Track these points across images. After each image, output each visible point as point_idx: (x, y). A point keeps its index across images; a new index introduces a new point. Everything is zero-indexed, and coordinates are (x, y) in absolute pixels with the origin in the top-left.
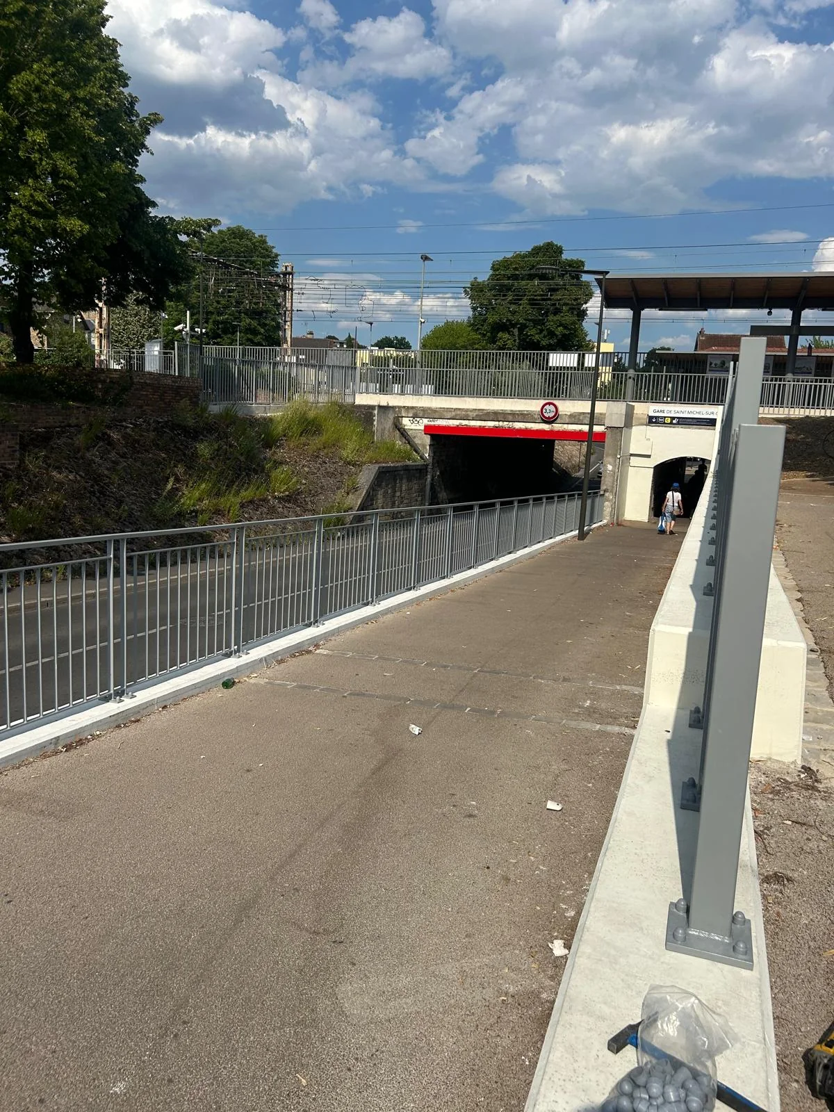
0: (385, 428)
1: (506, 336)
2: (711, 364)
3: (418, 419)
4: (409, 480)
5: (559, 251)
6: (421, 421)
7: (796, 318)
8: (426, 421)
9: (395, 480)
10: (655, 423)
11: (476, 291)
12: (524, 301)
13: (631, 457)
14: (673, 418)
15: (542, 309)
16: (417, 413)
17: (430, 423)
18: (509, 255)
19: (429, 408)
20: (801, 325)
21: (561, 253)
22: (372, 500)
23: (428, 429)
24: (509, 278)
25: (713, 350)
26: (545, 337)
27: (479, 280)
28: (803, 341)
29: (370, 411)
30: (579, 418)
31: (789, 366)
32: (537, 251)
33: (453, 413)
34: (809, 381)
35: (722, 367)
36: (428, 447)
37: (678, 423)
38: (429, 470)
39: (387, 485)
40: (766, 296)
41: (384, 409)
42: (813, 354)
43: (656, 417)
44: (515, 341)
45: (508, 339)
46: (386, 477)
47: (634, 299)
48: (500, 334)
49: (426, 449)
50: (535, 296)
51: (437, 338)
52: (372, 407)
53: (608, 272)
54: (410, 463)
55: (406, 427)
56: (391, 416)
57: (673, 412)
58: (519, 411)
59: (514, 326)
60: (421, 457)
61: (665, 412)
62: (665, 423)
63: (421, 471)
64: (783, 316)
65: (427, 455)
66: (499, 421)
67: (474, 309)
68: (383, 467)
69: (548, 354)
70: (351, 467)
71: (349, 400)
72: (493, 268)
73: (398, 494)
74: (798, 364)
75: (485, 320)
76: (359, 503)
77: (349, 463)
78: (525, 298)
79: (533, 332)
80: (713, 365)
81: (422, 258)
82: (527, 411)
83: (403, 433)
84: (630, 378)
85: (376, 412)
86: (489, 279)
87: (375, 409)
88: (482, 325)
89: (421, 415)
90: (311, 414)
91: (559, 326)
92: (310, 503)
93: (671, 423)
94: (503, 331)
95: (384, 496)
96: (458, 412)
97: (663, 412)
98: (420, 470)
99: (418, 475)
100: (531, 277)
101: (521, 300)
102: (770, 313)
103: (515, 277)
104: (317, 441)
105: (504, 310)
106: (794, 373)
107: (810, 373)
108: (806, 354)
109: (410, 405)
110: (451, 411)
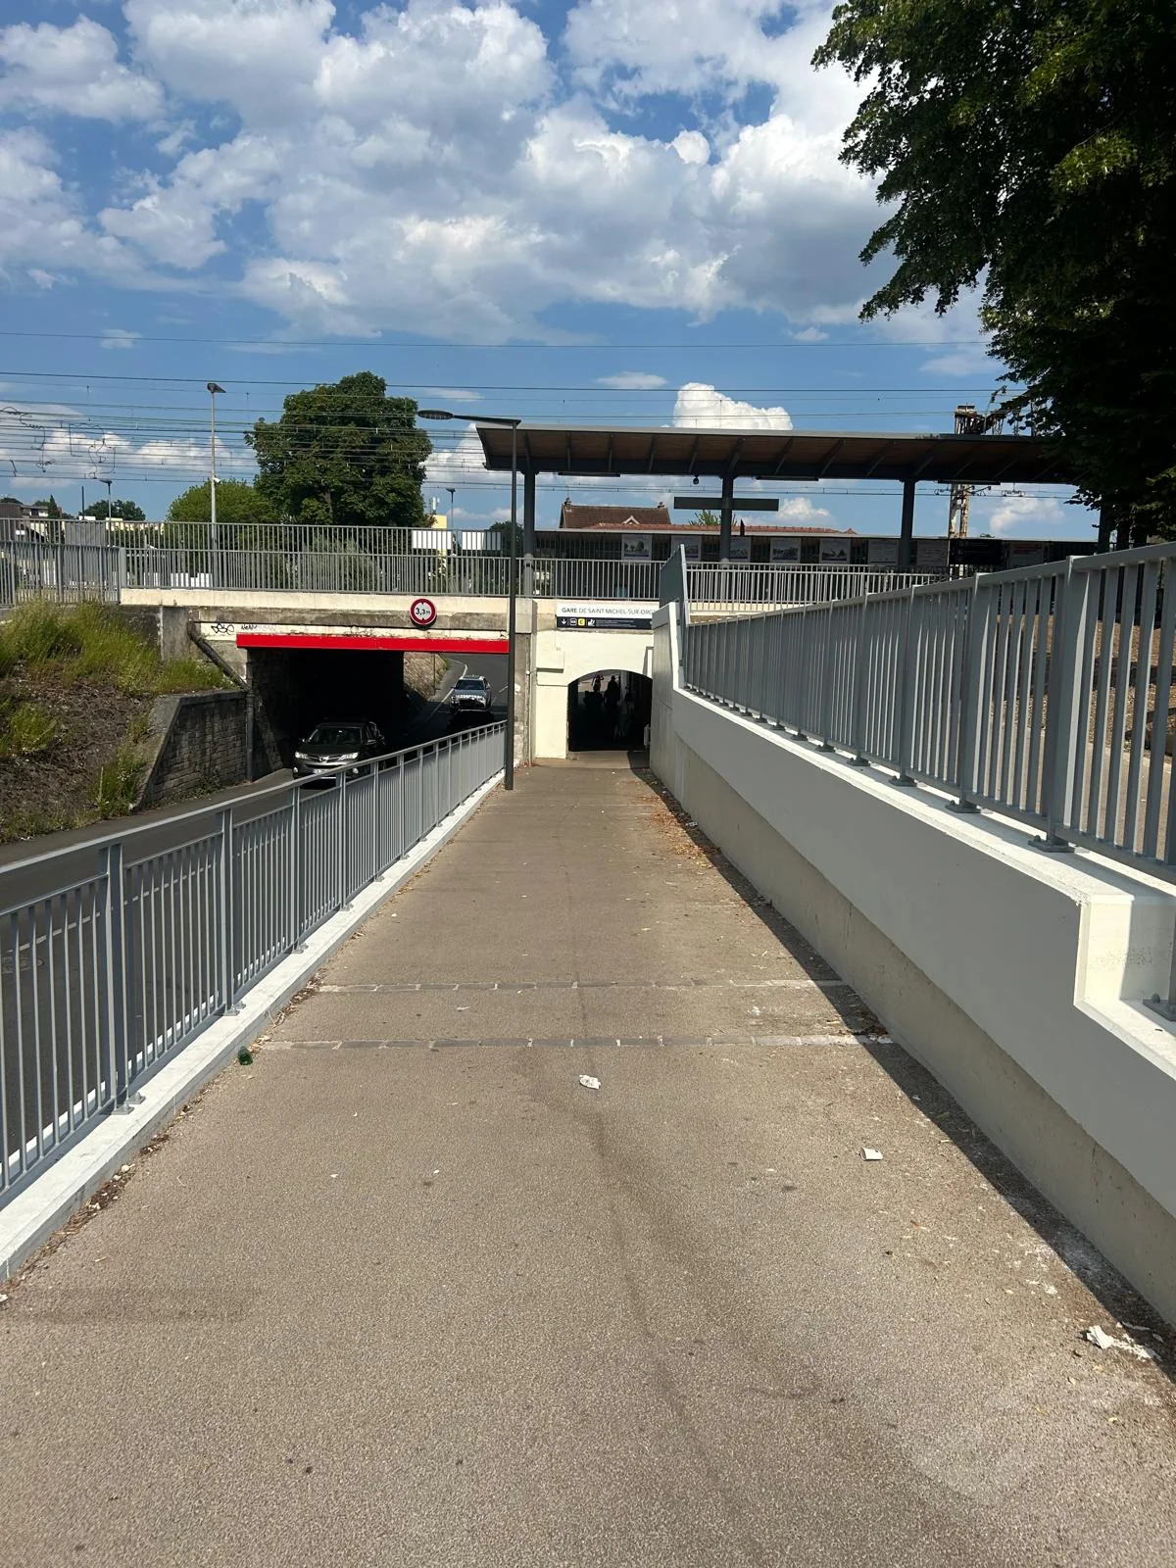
0: (175, 640)
1: (315, 503)
2: (626, 546)
3: (226, 625)
4: (223, 717)
5: (381, 386)
6: (230, 628)
7: (728, 489)
8: (238, 629)
9: (204, 718)
10: (566, 626)
11: (262, 437)
12: (338, 454)
13: (539, 673)
14: (588, 619)
15: (362, 467)
16: (224, 617)
17: (245, 631)
18: (310, 389)
19: (243, 609)
20: (734, 497)
21: (384, 389)
22: (174, 749)
23: (242, 640)
24: (311, 421)
25: (601, 528)
26: (371, 506)
27: (268, 422)
28: (740, 517)
29: (151, 614)
30: (465, 622)
31: (723, 549)
32: (348, 384)
33: (281, 616)
34: (744, 570)
35: (640, 550)
36: (245, 666)
37: (595, 627)
38: (250, 700)
39: (193, 727)
40: (694, 459)
41: (173, 610)
42: (746, 534)
43: (567, 619)
44: (328, 510)
45: (319, 508)
46: (191, 713)
47: (528, 459)
48: (305, 502)
49: (242, 669)
50: (354, 448)
51: (196, 504)
52: (154, 609)
53: (520, 421)
54: (220, 690)
55: (208, 638)
56: (183, 621)
57: (587, 611)
58: (379, 612)
59: (324, 489)
60: (234, 681)
61: (578, 611)
62: (578, 626)
63: (237, 702)
64: (710, 486)
65: (244, 678)
66: (351, 626)
67: (263, 464)
68: (187, 699)
69: (409, 530)
70: (136, 701)
71: (110, 598)
72: (287, 405)
73: (209, 738)
74: (734, 546)
75: (281, 481)
76: (156, 755)
77: (132, 695)
78: (339, 450)
79: (354, 499)
80: (629, 548)
81: (209, 388)
82: (391, 612)
83: (203, 646)
84: (528, 565)
85: (160, 616)
86: (281, 422)
87: (158, 612)
88: (278, 488)
89: (230, 619)
90: (62, 622)
91: (392, 491)
92: (77, 761)
93: (586, 626)
94: (309, 497)
95: (190, 743)
96: (289, 614)
97: (574, 610)
98: (237, 700)
99: (234, 708)
100: (344, 421)
101: (332, 452)
102: (696, 481)
103: (321, 420)
104: (73, 666)
105: (308, 467)
106: (730, 558)
107: (746, 558)
108: (739, 534)
109: (211, 604)
110: (276, 613)
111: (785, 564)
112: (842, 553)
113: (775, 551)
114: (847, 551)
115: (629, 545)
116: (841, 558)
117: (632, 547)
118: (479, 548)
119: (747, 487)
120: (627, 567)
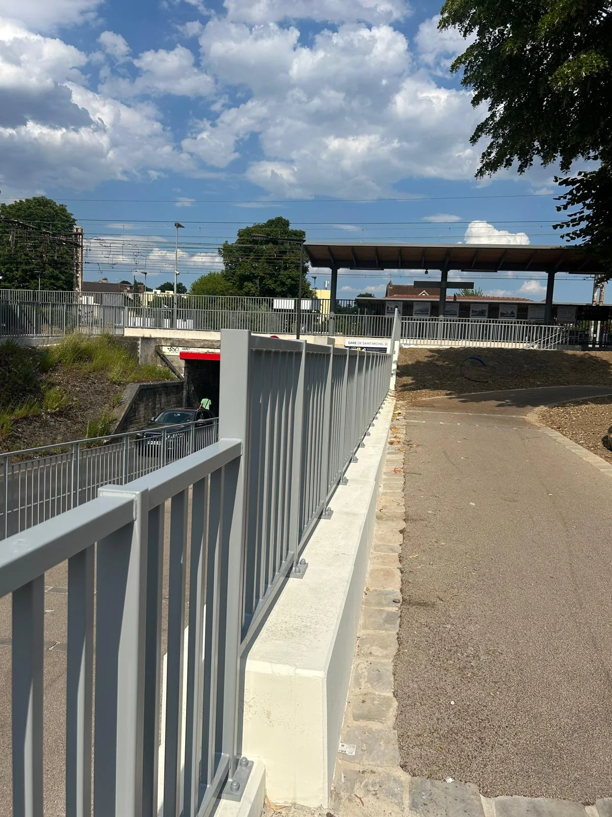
0: (148, 355)
1: (251, 284)
2: (388, 308)
3: (175, 348)
4: (167, 394)
5: (287, 223)
6: (177, 349)
7: (444, 276)
8: (181, 349)
9: (155, 395)
11: (227, 251)
12: (262, 260)
14: (363, 347)
15: (275, 266)
16: (174, 343)
17: (184, 351)
18: (251, 226)
19: (183, 339)
20: (448, 281)
21: (288, 225)
22: (135, 412)
23: (183, 356)
24: (251, 242)
26: (278, 286)
27: (230, 243)
29: (135, 341)
31: (441, 309)
32: (271, 223)
33: (202, 343)
34: (456, 322)
36: (183, 369)
38: (185, 387)
39: (148, 400)
40: (424, 261)
41: (146, 340)
43: (350, 347)
44: (257, 288)
45: (252, 287)
46: (146, 393)
47: (332, 261)
48: (246, 283)
50: (271, 256)
52: (136, 339)
54: (167, 381)
55: (165, 354)
56: (153, 345)
57: (362, 343)
59: (256, 277)
60: (178, 376)
61: (357, 343)
63: (178, 387)
64: (435, 275)
65: (183, 375)
67: (227, 265)
68: (144, 386)
69: (273, 300)
70: (117, 386)
71: (118, 332)
72: (239, 235)
73: (158, 406)
74: (448, 308)
75: (234, 273)
76: (123, 415)
77: (115, 383)
78: (263, 257)
79: (270, 282)
80: (390, 309)
81: (175, 225)
83: (163, 358)
84: (332, 318)
85: (140, 342)
86: (236, 243)
87: (139, 340)
88: (233, 277)
89: (177, 345)
90: (84, 345)
91: (288, 278)
92: (80, 417)
94: (248, 281)
95: (145, 409)
96: (206, 343)
97: (355, 343)
98: (177, 386)
99: (175, 390)
100: (267, 242)
101: (260, 259)
102: (426, 272)
103: (255, 242)
104: (87, 367)
105: (249, 266)
106: (444, 315)
107: (456, 315)
108: (453, 300)
109: (168, 337)
110: (200, 342)
111: (479, 319)
112: (512, 313)
113: (473, 311)
114: (515, 312)
115: (390, 307)
116: (512, 315)
118: (308, 309)
119: (454, 275)
120: (388, 319)
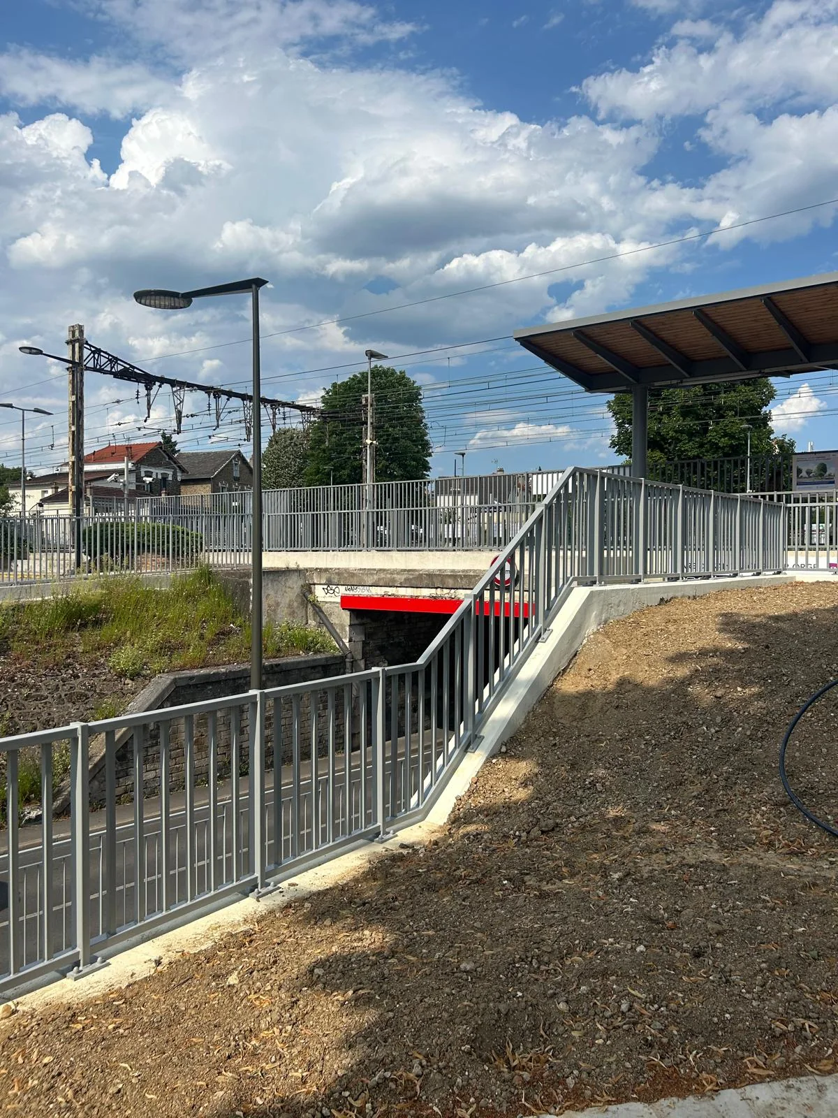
2: (799, 471)
3: (334, 587)
6: (337, 590)
8: (342, 590)
16: (333, 578)
17: (348, 592)
19: (346, 570)
23: (346, 602)
33: (375, 577)
35: (821, 475)
36: (348, 629)
38: (348, 664)
49: (345, 631)
55: (320, 600)
58: (463, 571)
60: (339, 644)
65: (345, 641)
66: (437, 588)
80: (804, 474)
82: (474, 571)
83: (317, 609)
89: (337, 581)
96: (382, 575)
109: (323, 566)
110: (372, 574)
115: (804, 470)
117: (808, 473)
